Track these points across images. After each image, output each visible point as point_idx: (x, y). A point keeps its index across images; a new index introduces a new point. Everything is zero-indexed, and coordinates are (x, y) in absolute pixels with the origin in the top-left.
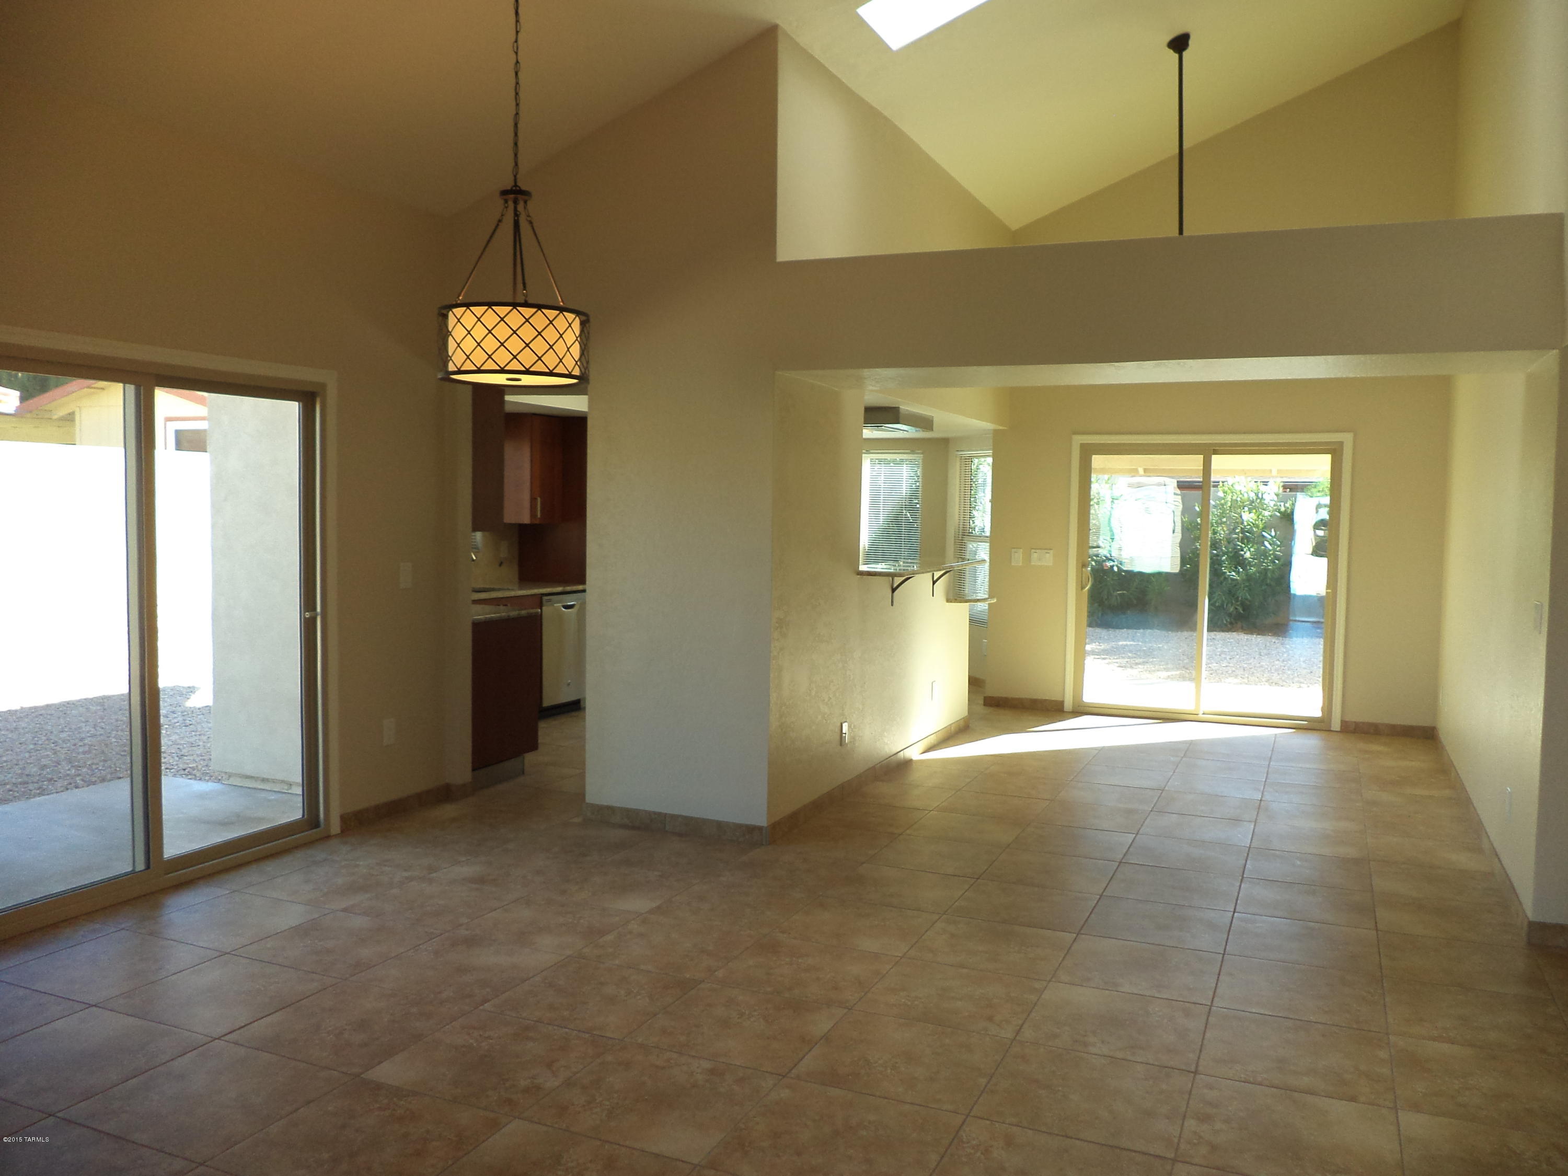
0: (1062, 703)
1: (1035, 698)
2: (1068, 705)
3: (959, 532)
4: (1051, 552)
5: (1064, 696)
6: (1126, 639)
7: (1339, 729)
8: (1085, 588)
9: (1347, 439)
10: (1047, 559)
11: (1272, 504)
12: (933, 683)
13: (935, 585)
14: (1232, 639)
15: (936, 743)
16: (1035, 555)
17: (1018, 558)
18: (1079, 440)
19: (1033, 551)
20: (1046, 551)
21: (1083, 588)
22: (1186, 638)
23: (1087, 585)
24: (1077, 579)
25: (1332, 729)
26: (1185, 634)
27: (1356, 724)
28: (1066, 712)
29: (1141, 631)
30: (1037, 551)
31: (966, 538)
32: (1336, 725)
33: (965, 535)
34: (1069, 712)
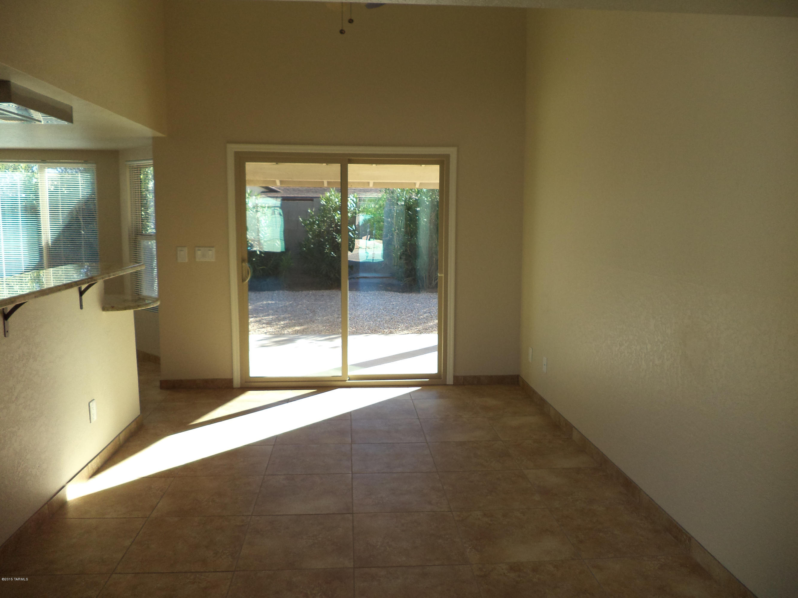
0: (231, 381)
1: (207, 378)
2: (237, 382)
3: (132, 232)
4: (214, 249)
5: (232, 373)
6: (267, 299)
7: (452, 384)
8: (245, 280)
9: (452, 151)
10: (211, 256)
11: (352, 209)
12: (91, 404)
13: (83, 297)
14: (334, 294)
15: (100, 465)
16: (199, 253)
17: (183, 255)
18: (233, 148)
19: (197, 249)
20: (209, 248)
21: (243, 280)
22: (306, 296)
23: (247, 278)
24: (238, 273)
25: (447, 383)
26: (305, 293)
27: (465, 377)
28: (235, 388)
29: (276, 292)
30: (200, 248)
31: (139, 237)
32: (450, 380)
33: (138, 234)
34: (238, 388)
